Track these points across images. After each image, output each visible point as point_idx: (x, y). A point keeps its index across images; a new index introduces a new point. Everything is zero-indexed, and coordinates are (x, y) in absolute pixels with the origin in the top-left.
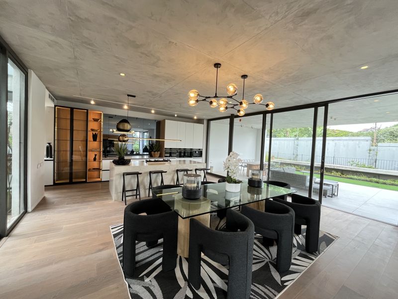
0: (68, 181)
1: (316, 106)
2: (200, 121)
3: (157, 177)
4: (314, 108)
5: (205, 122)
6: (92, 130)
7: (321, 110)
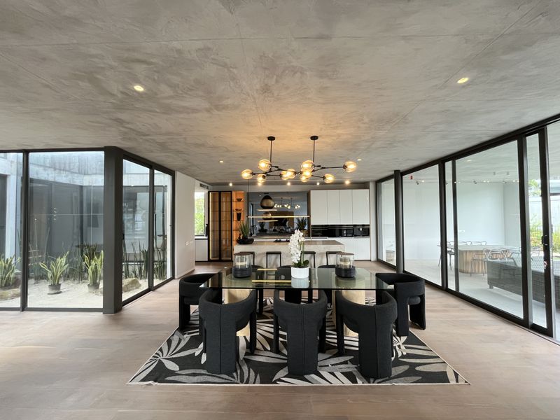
0: (218, 259)
1: (520, 135)
2: (363, 185)
3: (276, 258)
4: (516, 141)
5: (372, 186)
6: (237, 210)
7: (533, 141)
